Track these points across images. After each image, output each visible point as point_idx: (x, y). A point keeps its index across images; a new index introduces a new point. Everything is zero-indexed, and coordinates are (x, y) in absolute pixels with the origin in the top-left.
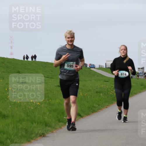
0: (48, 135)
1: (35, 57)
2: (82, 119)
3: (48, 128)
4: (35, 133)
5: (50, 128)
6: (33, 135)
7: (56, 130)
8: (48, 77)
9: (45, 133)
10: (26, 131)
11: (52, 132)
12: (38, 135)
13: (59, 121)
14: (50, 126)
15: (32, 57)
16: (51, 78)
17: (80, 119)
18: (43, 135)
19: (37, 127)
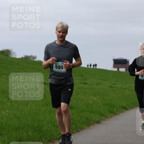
0: (102, 122)
1: (96, 65)
2: (127, 112)
3: (102, 117)
4: (93, 120)
5: (104, 117)
6: (91, 122)
7: (108, 119)
8: (103, 80)
9: (100, 121)
10: (87, 119)
11: (105, 120)
12: (95, 122)
13: (111, 112)
14: (104, 116)
15: (94, 65)
16: (106, 81)
17: (126, 111)
18: (98, 122)
19: (95, 116)
